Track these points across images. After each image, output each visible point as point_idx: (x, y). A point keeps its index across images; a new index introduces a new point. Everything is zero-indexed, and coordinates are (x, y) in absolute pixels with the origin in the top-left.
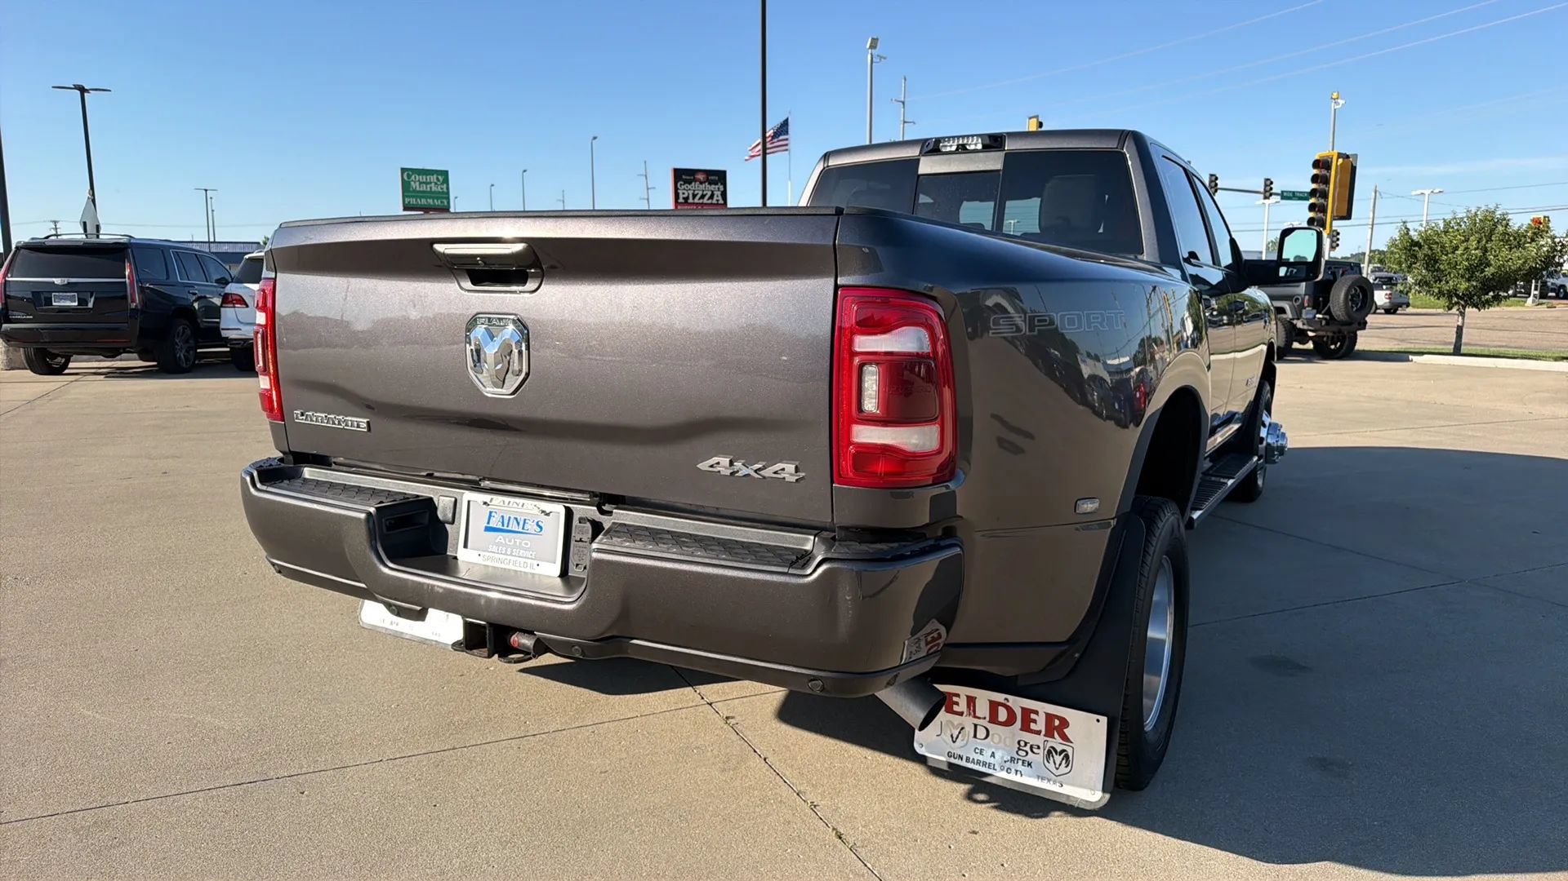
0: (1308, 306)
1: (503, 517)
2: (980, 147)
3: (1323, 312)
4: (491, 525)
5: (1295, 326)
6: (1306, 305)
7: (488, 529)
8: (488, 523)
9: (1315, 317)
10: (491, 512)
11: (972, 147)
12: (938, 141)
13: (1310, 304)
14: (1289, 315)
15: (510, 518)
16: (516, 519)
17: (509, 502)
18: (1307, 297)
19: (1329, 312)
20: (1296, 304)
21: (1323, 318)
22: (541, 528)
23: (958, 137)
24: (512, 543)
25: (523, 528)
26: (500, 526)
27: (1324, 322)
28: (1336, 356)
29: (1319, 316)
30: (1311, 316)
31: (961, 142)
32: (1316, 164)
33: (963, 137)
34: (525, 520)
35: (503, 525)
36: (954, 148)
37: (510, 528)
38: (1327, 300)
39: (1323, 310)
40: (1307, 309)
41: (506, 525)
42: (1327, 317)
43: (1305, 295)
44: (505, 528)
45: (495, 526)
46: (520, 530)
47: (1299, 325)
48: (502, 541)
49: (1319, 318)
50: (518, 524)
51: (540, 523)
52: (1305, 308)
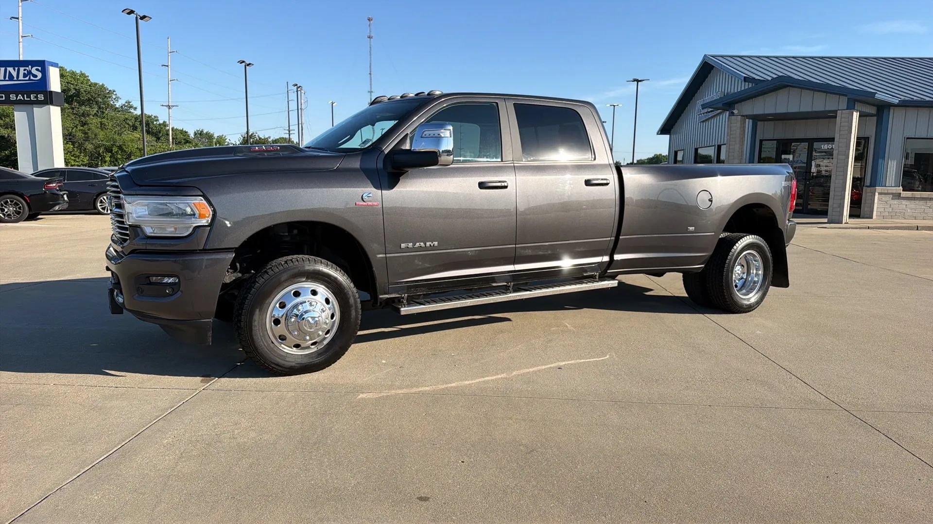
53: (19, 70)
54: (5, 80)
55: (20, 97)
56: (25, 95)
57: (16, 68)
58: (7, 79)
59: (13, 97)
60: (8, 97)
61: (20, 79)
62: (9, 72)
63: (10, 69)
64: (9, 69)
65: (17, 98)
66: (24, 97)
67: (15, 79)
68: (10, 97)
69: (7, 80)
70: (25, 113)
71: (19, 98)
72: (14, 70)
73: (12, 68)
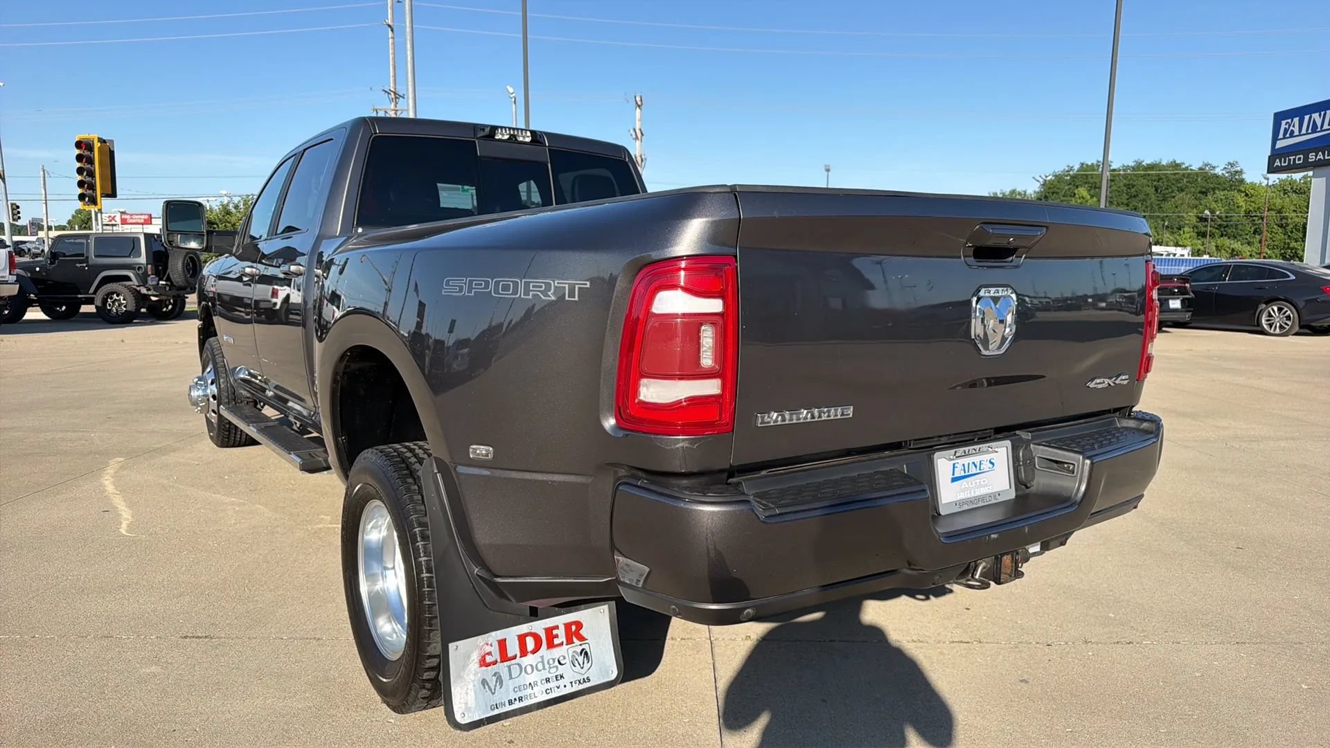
0: (152, 274)
1: (963, 465)
2: (528, 140)
3: (164, 279)
4: (956, 476)
5: (139, 292)
6: (150, 273)
7: (954, 480)
8: (953, 475)
9: (158, 284)
10: (954, 464)
11: (521, 139)
12: (494, 129)
13: (154, 272)
14: (135, 282)
15: (969, 464)
16: (974, 463)
17: (969, 450)
18: (149, 266)
19: (168, 279)
20: (140, 272)
21: (166, 285)
22: (993, 464)
23: (510, 129)
24: (974, 485)
25: (980, 470)
26: (963, 474)
27: (168, 288)
28: (170, 317)
29: (161, 282)
30: (155, 283)
31: (512, 132)
32: (79, 145)
33: (514, 129)
34: (980, 462)
35: (965, 472)
36: (506, 137)
37: (970, 473)
38: (166, 268)
39: (164, 277)
40: (151, 276)
41: (967, 471)
42: (169, 283)
43: (147, 264)
44: (967, 474)
45: (959, 475)
46: (978, 471)
47: (144, 291)
48: (967, 486)
49: (162, 284)
50: (976, 466)
51: (992, 461)
52: (149, 276)
53: (1325, 114)
54: (1307, 134)
55: (1320, 156)
56: (1326, 152)
57: (1323, 113)
58: (1310, 131)
59: (1312, 158)
60: (1306, 158)
61: (1324, 128)
62: (1314, 120)
63: (1315, 116)
64: (1313, 115)
65: (1316, 156)
66: (1324, 156)
67: (1319, 129)
68: (1309, 158)
69: (1310, 133)
70: (1324, 178)
71: (1318, 157)
72: (1320, 115)
73: (1318, 114)
